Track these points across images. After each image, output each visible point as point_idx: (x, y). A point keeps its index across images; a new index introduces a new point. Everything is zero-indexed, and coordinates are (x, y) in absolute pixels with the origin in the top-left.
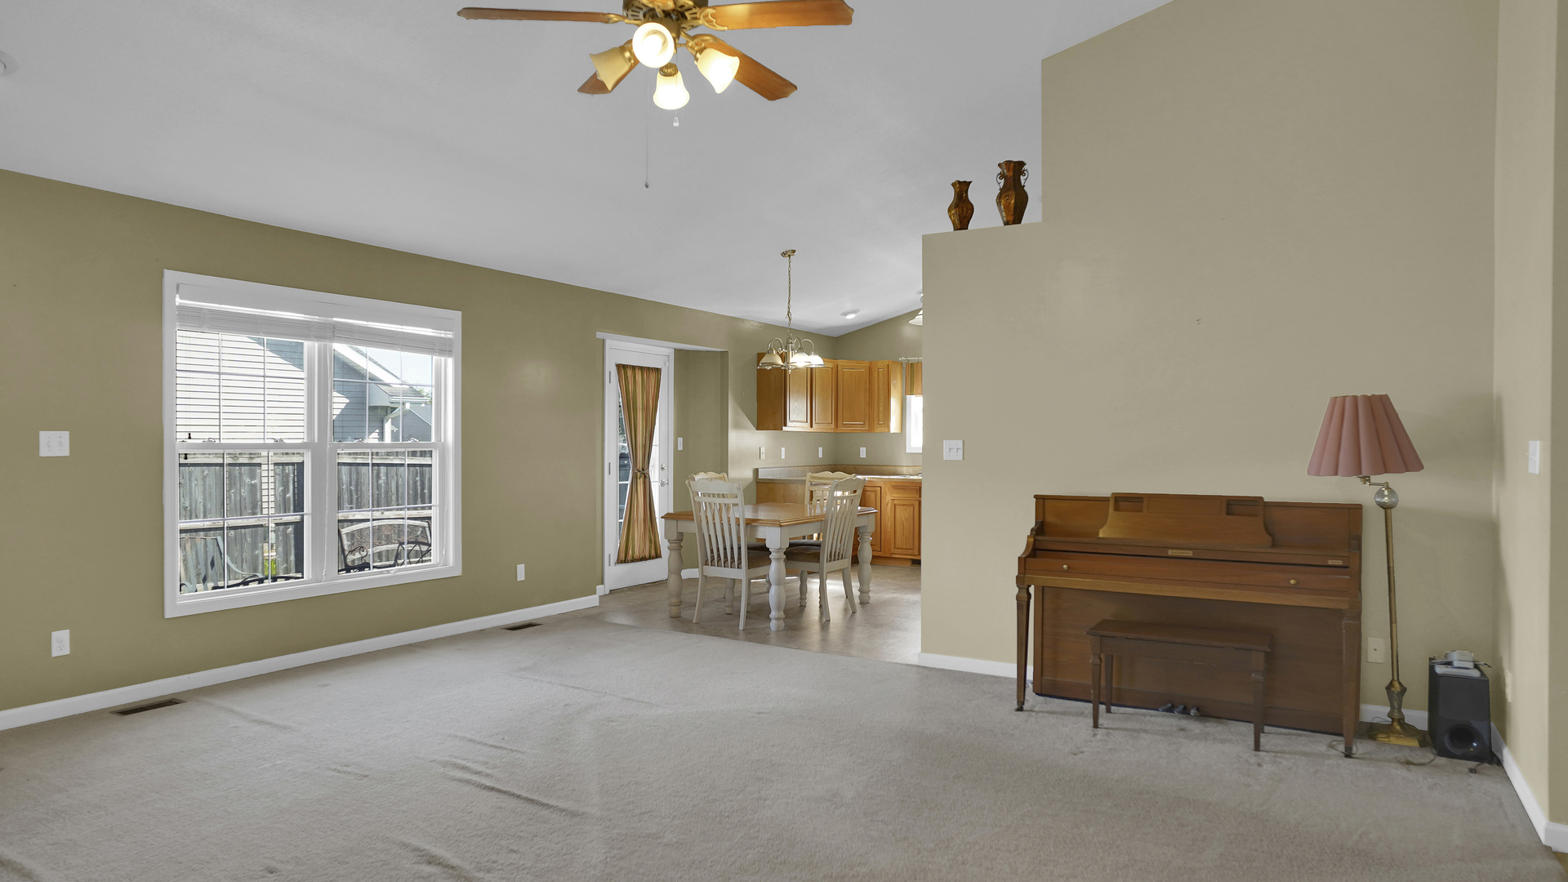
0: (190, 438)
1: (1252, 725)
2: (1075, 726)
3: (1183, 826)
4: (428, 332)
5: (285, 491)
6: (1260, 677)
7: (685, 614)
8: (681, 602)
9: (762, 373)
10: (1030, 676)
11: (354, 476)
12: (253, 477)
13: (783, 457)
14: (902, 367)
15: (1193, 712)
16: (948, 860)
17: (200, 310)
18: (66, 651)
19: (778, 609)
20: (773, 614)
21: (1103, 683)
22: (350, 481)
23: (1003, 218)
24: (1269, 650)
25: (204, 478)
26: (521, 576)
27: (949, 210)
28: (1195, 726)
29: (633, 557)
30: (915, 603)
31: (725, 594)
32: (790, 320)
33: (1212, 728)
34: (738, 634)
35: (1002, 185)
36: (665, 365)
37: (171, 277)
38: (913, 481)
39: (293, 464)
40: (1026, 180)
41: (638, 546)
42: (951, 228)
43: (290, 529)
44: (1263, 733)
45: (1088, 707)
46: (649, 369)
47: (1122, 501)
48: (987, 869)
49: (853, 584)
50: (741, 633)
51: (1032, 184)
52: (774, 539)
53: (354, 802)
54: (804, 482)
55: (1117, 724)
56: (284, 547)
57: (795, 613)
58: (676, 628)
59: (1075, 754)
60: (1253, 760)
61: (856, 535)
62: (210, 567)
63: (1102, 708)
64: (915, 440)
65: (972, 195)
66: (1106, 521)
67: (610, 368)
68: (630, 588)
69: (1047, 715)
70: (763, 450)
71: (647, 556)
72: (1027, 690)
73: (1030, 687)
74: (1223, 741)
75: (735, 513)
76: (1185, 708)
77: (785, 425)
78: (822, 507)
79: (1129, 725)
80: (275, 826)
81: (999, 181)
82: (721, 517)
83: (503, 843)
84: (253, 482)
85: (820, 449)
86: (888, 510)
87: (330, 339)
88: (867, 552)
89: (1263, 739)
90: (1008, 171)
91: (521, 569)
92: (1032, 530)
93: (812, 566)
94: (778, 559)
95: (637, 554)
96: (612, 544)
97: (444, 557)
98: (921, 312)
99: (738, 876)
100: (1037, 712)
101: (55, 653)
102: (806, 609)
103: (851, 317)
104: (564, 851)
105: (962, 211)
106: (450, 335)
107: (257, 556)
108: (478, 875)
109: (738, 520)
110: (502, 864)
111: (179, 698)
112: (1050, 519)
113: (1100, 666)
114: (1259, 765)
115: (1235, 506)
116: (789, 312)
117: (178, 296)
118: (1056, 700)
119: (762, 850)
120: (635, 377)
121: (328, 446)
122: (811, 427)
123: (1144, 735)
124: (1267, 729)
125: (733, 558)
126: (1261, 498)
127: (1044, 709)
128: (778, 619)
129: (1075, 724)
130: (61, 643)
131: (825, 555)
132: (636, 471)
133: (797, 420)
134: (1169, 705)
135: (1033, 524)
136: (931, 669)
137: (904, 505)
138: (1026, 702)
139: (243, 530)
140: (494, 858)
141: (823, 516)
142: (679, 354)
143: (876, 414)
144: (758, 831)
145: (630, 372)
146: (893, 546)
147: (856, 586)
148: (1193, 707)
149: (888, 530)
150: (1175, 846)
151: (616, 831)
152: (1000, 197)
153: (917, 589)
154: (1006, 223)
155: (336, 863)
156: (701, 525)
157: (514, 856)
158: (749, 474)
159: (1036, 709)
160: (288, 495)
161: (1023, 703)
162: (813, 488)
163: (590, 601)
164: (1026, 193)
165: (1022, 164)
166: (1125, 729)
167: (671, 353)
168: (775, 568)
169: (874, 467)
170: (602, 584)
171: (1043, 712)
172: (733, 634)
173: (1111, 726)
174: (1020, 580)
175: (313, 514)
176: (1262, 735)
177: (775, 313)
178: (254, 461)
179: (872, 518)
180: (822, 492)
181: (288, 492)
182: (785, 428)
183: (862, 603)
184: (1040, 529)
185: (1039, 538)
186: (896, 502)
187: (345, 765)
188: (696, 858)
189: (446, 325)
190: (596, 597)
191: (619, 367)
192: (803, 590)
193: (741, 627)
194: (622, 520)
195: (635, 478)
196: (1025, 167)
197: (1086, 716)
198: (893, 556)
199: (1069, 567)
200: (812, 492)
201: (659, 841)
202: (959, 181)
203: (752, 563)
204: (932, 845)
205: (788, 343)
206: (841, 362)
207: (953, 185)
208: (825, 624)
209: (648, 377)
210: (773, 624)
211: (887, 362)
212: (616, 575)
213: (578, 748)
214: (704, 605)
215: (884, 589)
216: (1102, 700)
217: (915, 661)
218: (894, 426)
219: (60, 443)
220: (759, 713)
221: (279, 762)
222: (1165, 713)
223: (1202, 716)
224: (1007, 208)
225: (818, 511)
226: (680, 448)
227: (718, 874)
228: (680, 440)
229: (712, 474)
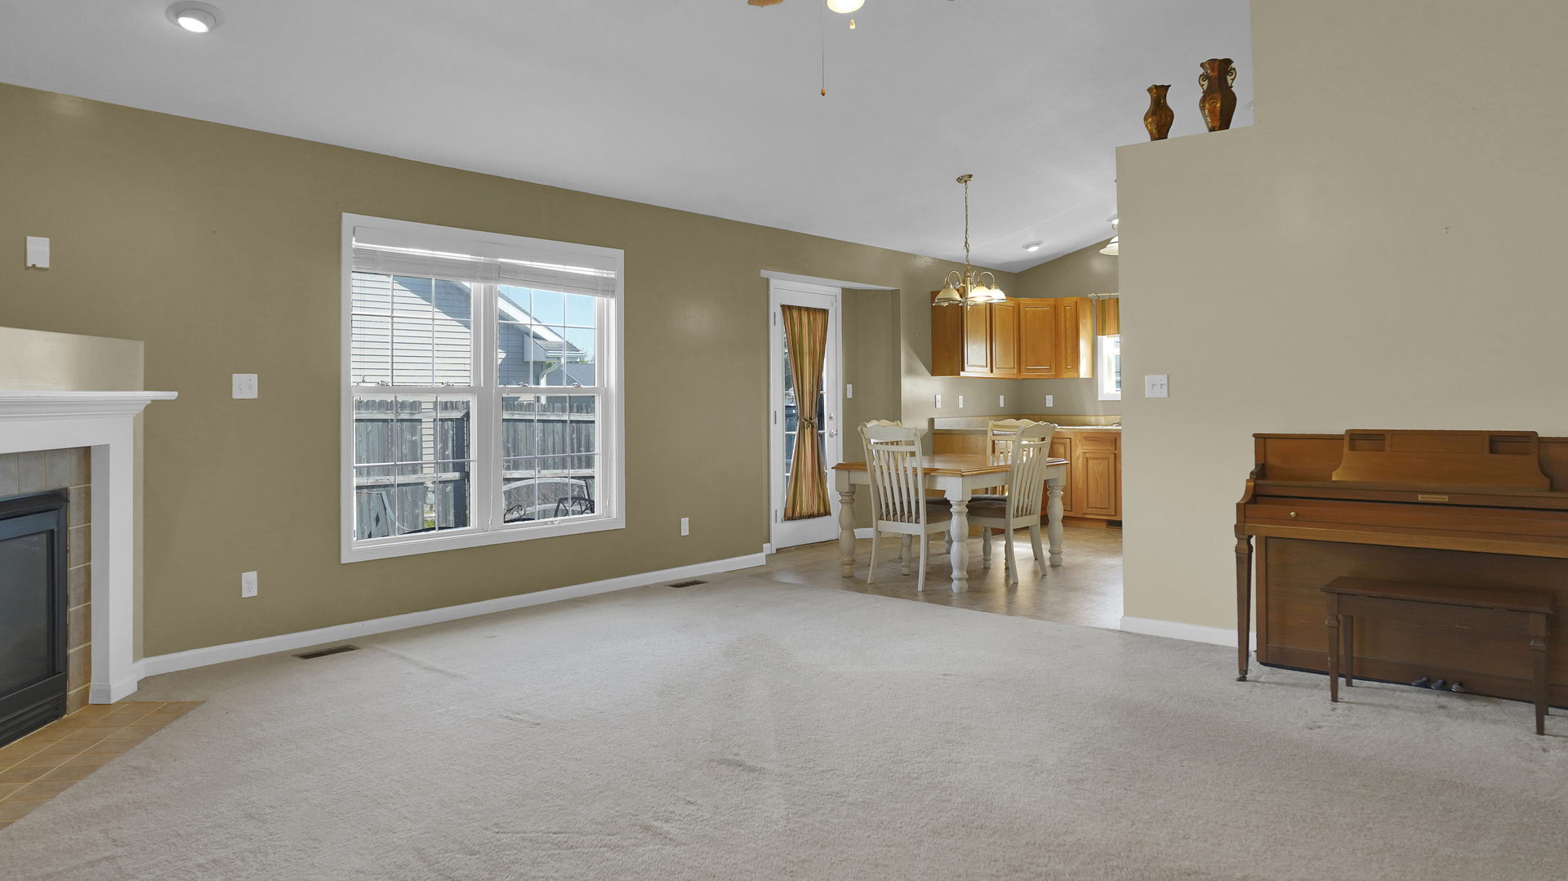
0: (364, 382)
1: (1534, 706)
2: (1309, 698)
3: (1450, 811)
4: (590, 272)
5: (444, 448)
6: (1541, 645)
7: (858, 574)
8: (854, 561)
9: (937, 312)
10: (1253, 645)
11: (511, 433)
12: (413, 433)
13: (961, 406)
14: (1092, 305)
15: (1455, 687)
16: (1167, 834)
17: (374, 252)
18: (254, 593)
19: (961, 568)
20: (955, 574)
21: (1342, 652)
22: (508, 438)
23: (1207, 123)
24: (1552, 612)
25: (368, 433)
26: (685, 531)
27: (1145, 119)
28: (1458, 704)
29: (801, 513)
30: (1113, 566)
31: (901, 554)
32: (968, 251)
33: (1481, 707)
34: (916, 595)
35: (1205, 87)
36: (832, 306)
37: (349, 219)
38: (1107, 432)
39: (452, 420)
40: (1233, 79)
41: (806, 502)
42: (1148, 138)
43: (450, 488)
44: (1548, 715)
45: (1325, 680)
46: (815, 310)
47: (1357, 438)
48: (1213, 845)
49: (1043, 546)
50: (920, 594)
51: (1240, 86)
52: (955, 490)
53: (527, 749)
54: (985, 433)
55: (1361, 699)
56: (443, 506)
57: (978, 575)
58: (848, 588)
59: (1310, 729)
60: (1536, 744)
61: (1046, 489)
62: (374, 523)
63: (1342, 681)
64: (1109, 387)
65: (1171, 100)
66: (1339, 465)
67: (775, 309)
68: (798, 548)
69: (1275, 686)
70: (938, 397)
71: (816, 512)
72: (1250, 659)
73: (1253, 656)
74: (1495, 722)
75: (910, 463)
76: (1444, 683)
77: (963, 370)
78: (1006, 458)
79: (1376, 700)
80: (453, 767)
81: (1202, 83)
82: (896, 467)
83: (679, 794)
84: (414, 438)
85: (1002, 397)
86: (1079, 464)
87: (496, 280)
88: (1058, 510)
89: (1548, 722)
90: (1213, 71)
91: (685, 522)
92: (1252, 473)
93: (997, 523)
94: (960, 513)
95: (805, 511)
96: (778, 499)
97: (607, 508)
98: (1116, 239)
99: (931, 838)
100: (1263, 682)
101: (245, 594)
102: (990, 571)
103: (1033, 249)
104: (743, 805)
105: (1160, 119)
106: (612, 275)
107: (417, 516)
108: (656, 824)
109: (915, 470)
110: (680, 815)
111: (353, 645)
112: (1272, 461)
113: (1338, 628)
114: (1544, 750)
115: (1498, 442)
116: (966, 242)
117: (354, 239)
118: (1284, 671)
119: (957, 813)
120: (801, 319)
121: (494, 391)
122: (992, 372)
123: (1394, 711)
124: (1551, 710)
125: (910, 511)
126: (1535, 433)
127: (1271, 680)
128: (960, 579)
129: (1309, 696)
130: (250, 583)
131: (1011, 510)
132: (803, 420)
133: (975, 364)
134: (1424, 679)
135: (1252, 467)
136: (1137, 635)
137: (1097, 459)
138: (1249, 672)
139: (404, 488)
140: (671, 809)
141: (1009, 466)
142: (847, 293)
143: (1063, 359)
144: (951, 794)
145: (795, 314)
146: (1085, 505)
147: (1046, 548)
148: (1454, 682)
149: (1080, 487)
150: (1442, 834)
151: (797, 788)
152: (1203, 101)
153: (1117, 551)
154: (1212, 130)
155: (514, 805)
156: (875, 475)
157: (692, 807)
158: (924, 425)
159: (1262, 679)
160: (447, 453)
161: (1246, 672)
162: (994, 438)
163: (757, 560)
164: (1234, 94)
165: (1228, 62)
166: (1371, 705)
167: (838, 291)
168: (957, 523)
169: (1062, 417)
170: (769, 542)
171: (1270, 683)
172: (912, 595)
173: (1353, 700)
174: (1239, 530)
175: (479, 461)
176: (1546, 717)
177: (951, 248)
178: (415, 417)
179: (1063, 470)
180: (1006, 444)
181: (447, 449)
182: (962, 374)
183: (1053, 566)
184: (1261, 472)
185: (1260, 482)
186: (1088, 455)
187: (516, 713)
188: (884, 818)
189: (606, 265)
190: (763, 555)
191: (783, 307)
192: (987, 551)
193: (920, 588)
194: (789, 474)
195: (802, 428)
196: (1233, 65)
197: (1322, 689)
198: (1086, 516)
199: (1297, 515)
200: (994, 442)
201: (843, 800)
202: (1156, 86)
203: (932, 517)
204: (1147, 817)
205: (966, 276)
206: (1023, 301)
207: (1150, 90)
208: (1011, 587)
209: (815, 319)
210: (955, 585)
211: (1074, 299)
212: (783, 533)
213: (752, 705)
214: (879, 565)
215: (1076, 552)
216: (1342, 671)
217: (1117, 626)
218: (1084, 370)
219: (250, 385)
220: (945, 675)
221: (452, 708)
222: (1419, 688)
223: (1467, 693)
224: (1211, 112)
225: (1002, 464)
226: (850, 395)
227: (909, 835)
228: (849, 387)
229: (884, 422)
